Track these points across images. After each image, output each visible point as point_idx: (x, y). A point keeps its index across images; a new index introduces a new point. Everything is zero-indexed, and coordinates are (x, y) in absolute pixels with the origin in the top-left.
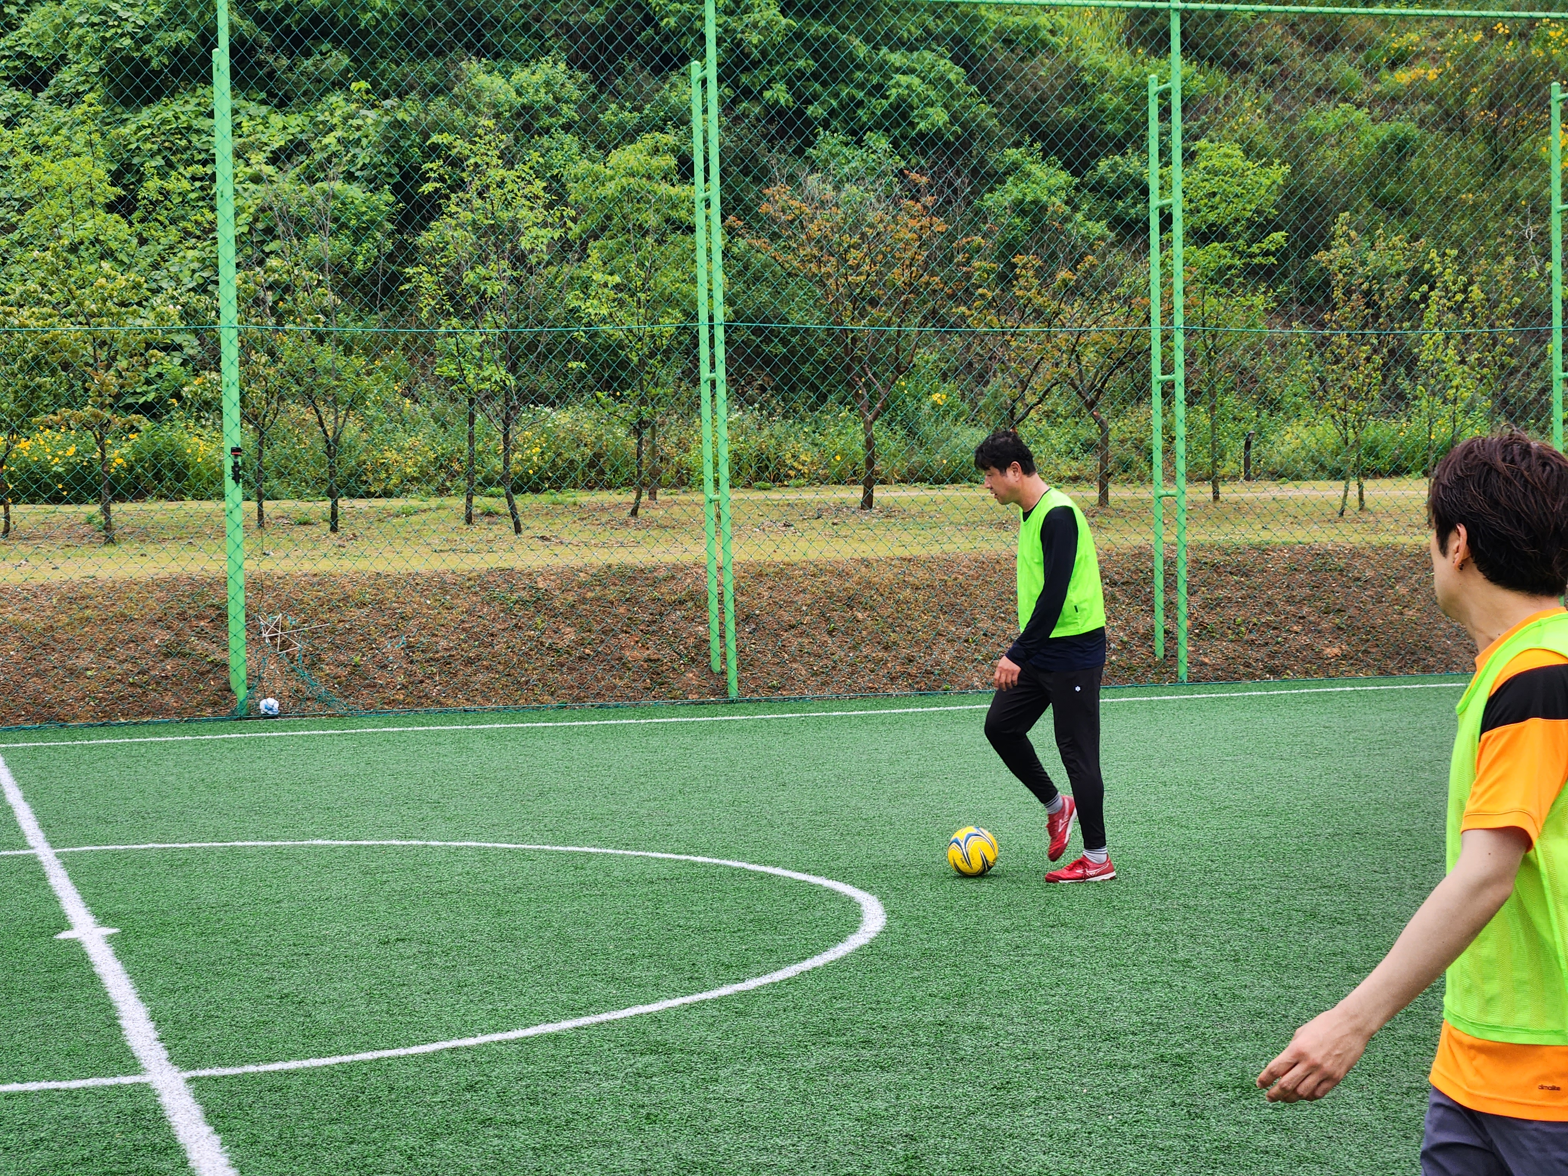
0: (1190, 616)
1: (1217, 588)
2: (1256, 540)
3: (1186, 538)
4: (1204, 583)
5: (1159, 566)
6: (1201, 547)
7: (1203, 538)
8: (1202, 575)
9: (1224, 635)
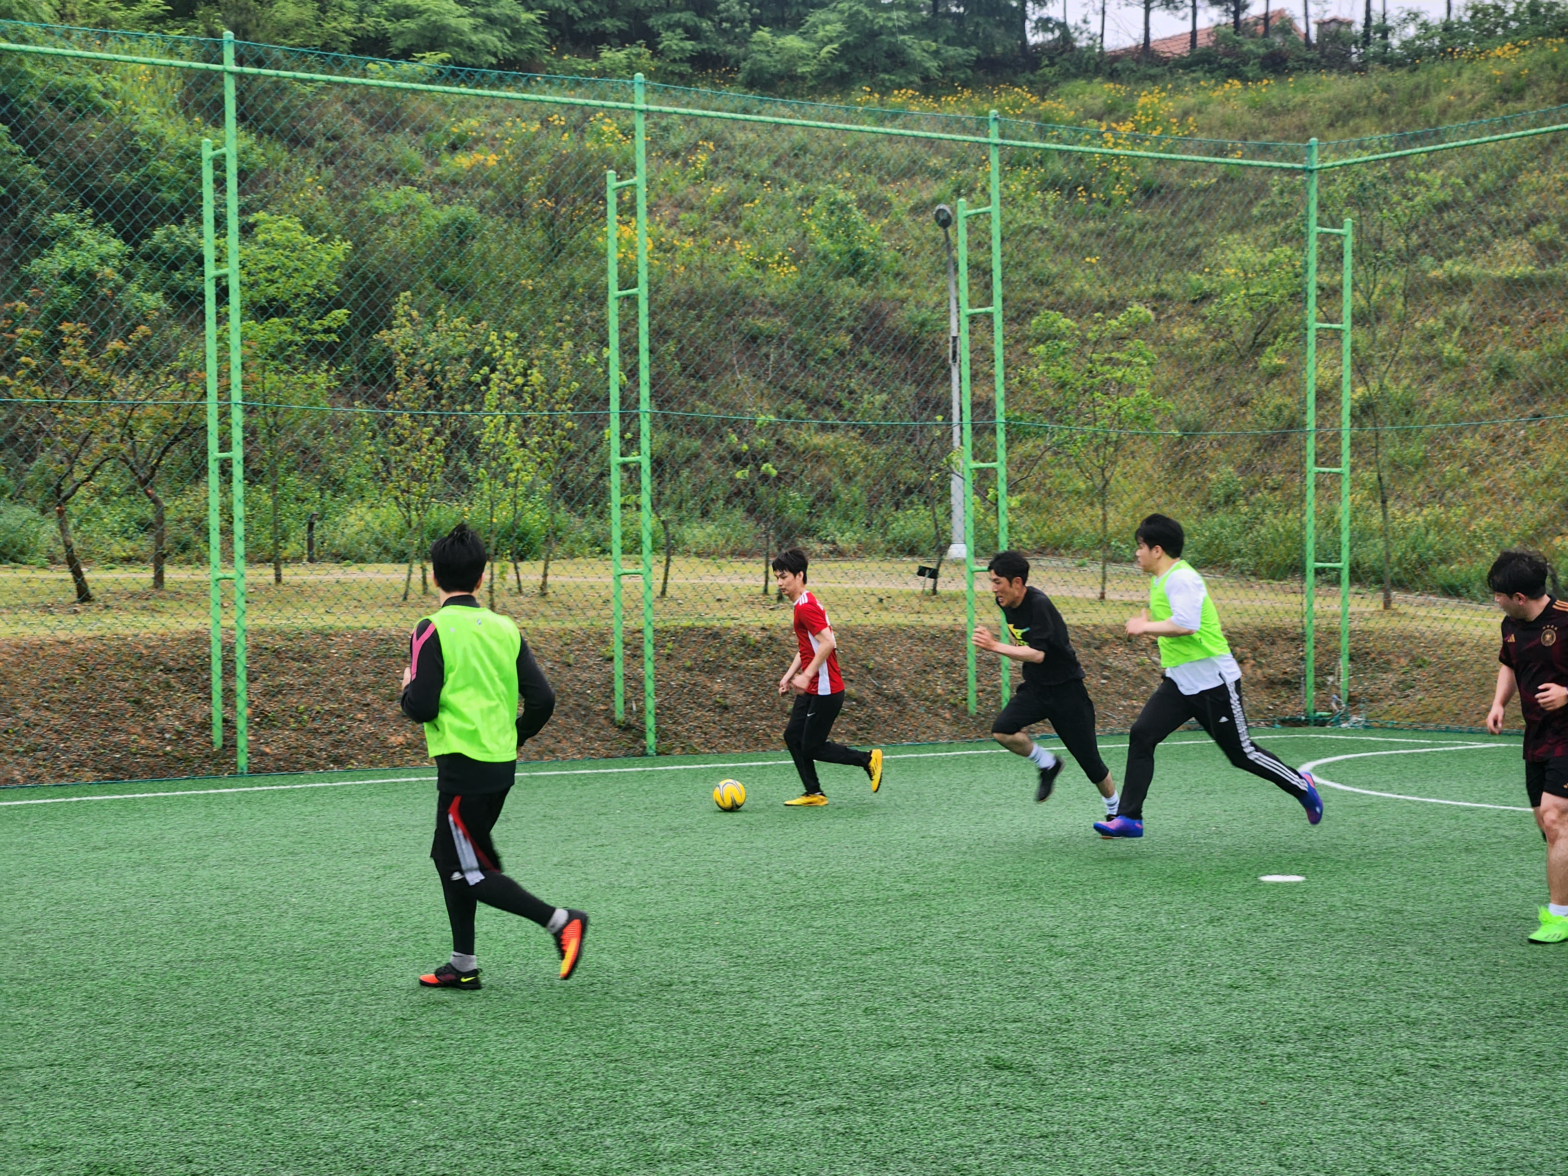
0: (250, 704)
1: (278, 674)
2: (319, 624)
3: (246, 623)
4: (265, 670)
5: (216, 651)
6: (262, 632)
7: (262, 622)
8: (264, 661)
9: (286, 724)
